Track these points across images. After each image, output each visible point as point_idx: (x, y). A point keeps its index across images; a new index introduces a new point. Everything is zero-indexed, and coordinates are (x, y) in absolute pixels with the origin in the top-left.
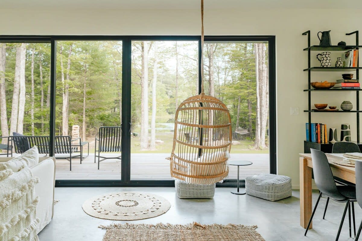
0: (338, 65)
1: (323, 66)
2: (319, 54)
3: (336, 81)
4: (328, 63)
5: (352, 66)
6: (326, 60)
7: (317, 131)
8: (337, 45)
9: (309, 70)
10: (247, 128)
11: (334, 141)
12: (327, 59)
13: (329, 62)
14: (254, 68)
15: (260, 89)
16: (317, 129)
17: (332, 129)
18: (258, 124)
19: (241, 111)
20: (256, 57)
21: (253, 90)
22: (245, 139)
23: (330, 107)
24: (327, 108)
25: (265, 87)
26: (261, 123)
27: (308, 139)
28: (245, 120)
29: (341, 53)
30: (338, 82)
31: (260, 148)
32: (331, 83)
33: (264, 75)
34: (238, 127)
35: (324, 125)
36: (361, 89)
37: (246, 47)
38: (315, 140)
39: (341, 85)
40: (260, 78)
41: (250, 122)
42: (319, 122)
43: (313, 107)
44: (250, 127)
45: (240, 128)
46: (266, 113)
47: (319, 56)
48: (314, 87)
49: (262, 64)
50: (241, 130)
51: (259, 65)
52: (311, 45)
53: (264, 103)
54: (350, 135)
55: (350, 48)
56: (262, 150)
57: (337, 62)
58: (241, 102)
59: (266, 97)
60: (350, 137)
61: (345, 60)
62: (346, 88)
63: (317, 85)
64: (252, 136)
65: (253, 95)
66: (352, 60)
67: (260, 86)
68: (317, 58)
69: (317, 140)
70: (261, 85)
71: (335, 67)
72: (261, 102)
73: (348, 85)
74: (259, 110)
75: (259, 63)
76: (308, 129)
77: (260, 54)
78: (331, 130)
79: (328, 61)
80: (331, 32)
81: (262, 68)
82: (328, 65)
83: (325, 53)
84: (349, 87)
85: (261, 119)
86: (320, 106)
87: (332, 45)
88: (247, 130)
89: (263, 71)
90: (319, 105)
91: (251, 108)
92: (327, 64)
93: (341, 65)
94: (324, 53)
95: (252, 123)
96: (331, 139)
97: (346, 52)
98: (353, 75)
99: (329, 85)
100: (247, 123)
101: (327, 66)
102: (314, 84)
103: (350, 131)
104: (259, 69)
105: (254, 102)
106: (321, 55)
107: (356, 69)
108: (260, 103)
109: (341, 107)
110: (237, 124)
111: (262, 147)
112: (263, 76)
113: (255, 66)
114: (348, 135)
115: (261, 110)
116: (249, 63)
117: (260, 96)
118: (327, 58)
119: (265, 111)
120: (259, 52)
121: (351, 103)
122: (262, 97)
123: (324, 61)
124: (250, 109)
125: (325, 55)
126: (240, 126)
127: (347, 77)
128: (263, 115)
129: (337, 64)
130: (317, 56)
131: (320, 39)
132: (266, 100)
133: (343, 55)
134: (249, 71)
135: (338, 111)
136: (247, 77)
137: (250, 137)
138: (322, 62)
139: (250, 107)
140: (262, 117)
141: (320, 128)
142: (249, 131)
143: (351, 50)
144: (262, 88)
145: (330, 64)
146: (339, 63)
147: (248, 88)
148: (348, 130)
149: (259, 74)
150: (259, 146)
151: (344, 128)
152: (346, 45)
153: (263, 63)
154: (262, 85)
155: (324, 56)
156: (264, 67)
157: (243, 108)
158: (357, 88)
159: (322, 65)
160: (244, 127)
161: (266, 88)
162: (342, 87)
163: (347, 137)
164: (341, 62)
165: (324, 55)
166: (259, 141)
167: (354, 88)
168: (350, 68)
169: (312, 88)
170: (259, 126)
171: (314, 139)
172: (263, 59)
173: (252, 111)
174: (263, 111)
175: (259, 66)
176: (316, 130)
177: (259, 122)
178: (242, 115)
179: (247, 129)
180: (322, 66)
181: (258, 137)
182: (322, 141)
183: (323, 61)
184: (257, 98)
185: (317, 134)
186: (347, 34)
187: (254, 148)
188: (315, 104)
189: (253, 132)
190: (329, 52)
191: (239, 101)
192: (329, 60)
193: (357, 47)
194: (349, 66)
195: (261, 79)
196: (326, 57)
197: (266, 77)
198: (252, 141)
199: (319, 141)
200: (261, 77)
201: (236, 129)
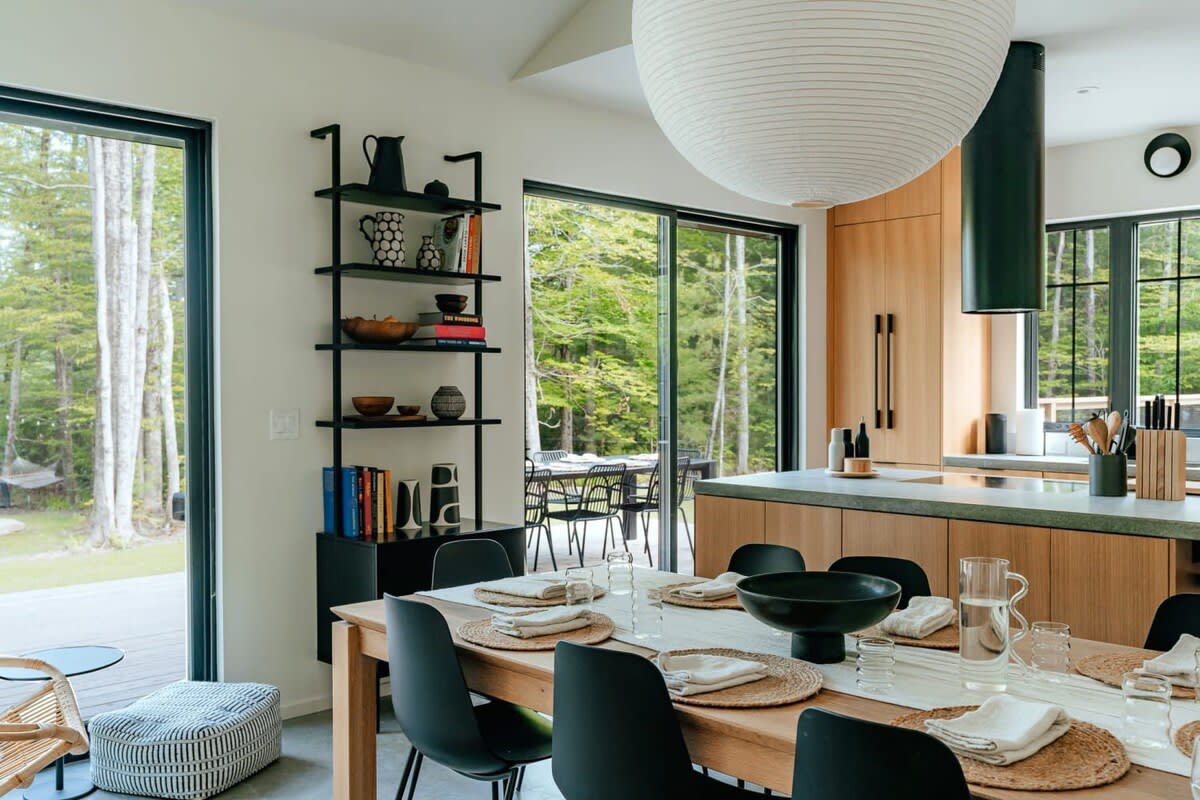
0: (425, 263)
1: (381, 262)
2: (367, 217)
3: (418, 317)
4: (397, 252)
5: (463, 269)
6: (390, 242)
7: (361, 495)
8: (422, 192)
9: (336, 271)
10: (52, 462)
11: (412, 526)
12: (394, 239)
13: (401, 249)
14: (84, 228)
15: (110, 312)
16: (361, 489)
17: (407, 483)
18: (103, 451)
19: (28, 394)
20: (96, 185)
21: (80, 315)
22: (45, 506)
23: (400, 408)
24: (394, 411)
25: (130, 305)
26: (116, 444)
27: (332, 528)
28: (43, 429)
29: (432, 219)
30: (425, 319)
31: (111, 541)
32: (407, 324)
33: (127, 262)
34: (14, 458)
35: (383, 472)
36: (488, 346)
37: (46, 140)
38: (354, 528)
39: (432, 331)
40: (113, 271)
41: (66, 436)
42: (366, 463)
43: (348, 409)
44: (66, 456)
45: (20, 461)
46: (135, 405)
47: (368, 224)
48: (352, 335)
49: (121, 217)
50: (26, 472)
51: (107, 217)
52: (343, 182)
53: (129, 367)
54: (458, 501)
55: (461, 205)
56: (120, 548)
57: (422, 250)
58: (23, 359)
59: (137, 345)
60: (458, 507)
61: (443, 246)
62: (449, 342)
63: (363, 328)
64: (74, 493)
65: (80, 332)
66: (464, 249)
67: (110, 303)
68: (362, 229)
69: (362, 526)
70: (115, 299)
71: (414, 266)
72: (115, 364)
73: (454, 331)
74: (106, 394)
75: (106, 210)
76: (331, 489)
77: (112, 178)
78: (403, 488)
79: (396, 245)
80: (404, 141)
81: (121, 232)
82: (397, 259)
83: (387, 217)
84: (457, 339)
85: (115, 429)
86: (370, 406)
87: (409, 190)
88: (52, 469)
89: (122, 243)
90: (366, 402)
91: (70, 381)
92: (392, 255)
93: (435, 263)
94: (383, 213)
95: (71, 443)
96: (402, 519)
97: (448, 219)
98: (466, 298)
99: (401, 331)
100: (52, 442)
101: (393, 262)
102: (352, 325)
103: (457, 487)
104: (108, 236)
105: (83, 361)
106: (374, 220)
107: (473, 281)
108: (112, 369)
109: (432, 407)
110: (9, 445)
111: (120, 537)
112: (124, 265)
113: (89, 220)
114: (452, 502)
115: (115, 396)
116: (58, 207)
117: (111, 339)
118: (393, 232)
119: (131, 400)
120: (108, 166)
121: (461, 395)
122: (118, 346)
123: (386, 245)
124: (65, 386)
125: (388, 222)
126: (22, 455)
127: (450, 304)
128: (123, 415)
129: (423, 257)
130: (362, 221)
131: (372, 162)
132: (137, 358)
133: (436, 227)
134: (58, 236)
135: (424, 422)
136: (54, 261)
137: (65, 495)
138: (376, 244)
139: (64, 380)
140: (122, 423)
141: (372, 485)
142: (59, 472)
143: (463, 216)
144: (119, 309)
145: (401, 255)
146: (429, 255)
147: (57, 304)
148: (452, 483)
149: (107, 254)
150: (107, 534)
151: (441, 477)
152: (450, 196)
153: (123, 212)
154: (121, 297)
155: (383, 226)
156: (125, 228)
157: (35, 381)
158: (477, 343)
159: (376, 257)
160: (39, 458)
161: (134, 313)
162: (437, 339)
163: (450, 510)
164: (433, 252)
165: (383, 220)
166: (107, 516)
167: (471, 343)
168: (458, 275)
169: (344, 339)
170: (109, 458)
171: (352, 527)
172: (122, 198)
173: (72, 393)
174: (124, 399)
175: (106, 224)
176: (358, 494)
177: (108, 443)
178: (32, 413)
179: (55, 465)
180: (377, 263)
181: (106, 499)
182: (376, 529)
183: (380, 242)
184: (98, 349)
185: (361, 506)
186: (448, 158)
187: (88, 544)
188: (353, 399)
189: (76, 475)
190: (400, 215)
191: (17, 355)
192: (400, 242)
193: (477, 207)
194: (455, 269)
195: (116, 274)
196: (389, 229)
197: (135, 269)
198: (75, 514)
199: (369, 529)
200: (116, 267)
201: (6, 469)
